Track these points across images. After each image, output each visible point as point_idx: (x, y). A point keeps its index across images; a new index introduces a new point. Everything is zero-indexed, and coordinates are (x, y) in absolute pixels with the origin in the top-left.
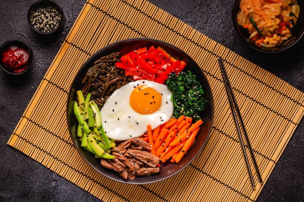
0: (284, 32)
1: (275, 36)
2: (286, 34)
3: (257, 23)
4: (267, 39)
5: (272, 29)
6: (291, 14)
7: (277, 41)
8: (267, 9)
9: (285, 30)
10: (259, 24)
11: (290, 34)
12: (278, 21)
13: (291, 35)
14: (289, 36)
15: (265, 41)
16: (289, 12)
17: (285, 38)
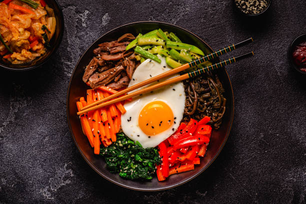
0: (36, 48)
1: (24, 52)
2: (37, 50)
3: (4, 36)
4: (14, 55)
5: (19, 44)
6: (44, 28)
7: (25, 57)
8: (17, 20)
9: (37, 45)
10: (6, 37)
11: (43, 50)
12: (27, 34)
13: (44, 52)
14: (43, 52)
15: (12, 56)
16: (41, 25)
17: (37, 55)
